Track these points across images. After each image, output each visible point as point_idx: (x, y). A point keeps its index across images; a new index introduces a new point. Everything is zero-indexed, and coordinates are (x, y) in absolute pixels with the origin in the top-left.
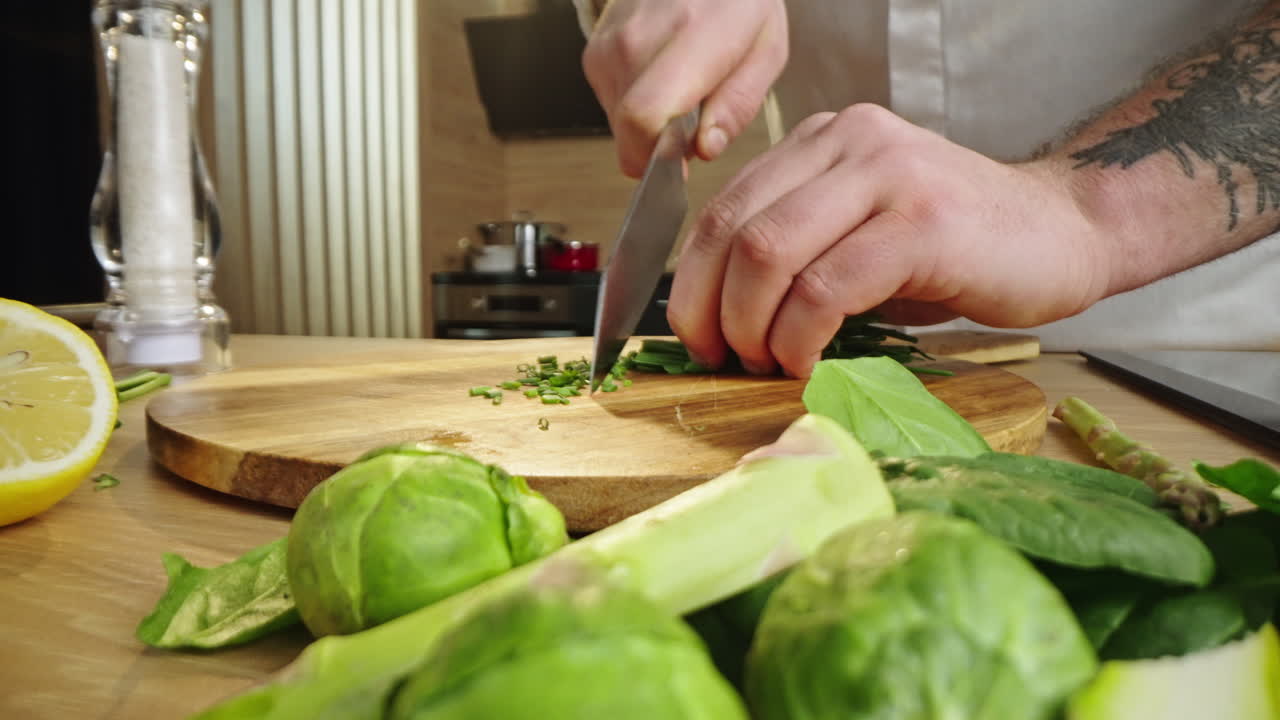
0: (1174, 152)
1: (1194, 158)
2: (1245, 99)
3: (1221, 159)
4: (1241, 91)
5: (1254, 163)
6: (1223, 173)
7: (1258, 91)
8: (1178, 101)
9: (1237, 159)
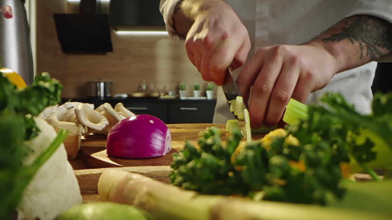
0: (349, 39)
1: (354, 41)
2: (365, 27)
3: (360, 41)
4: (364, 26)
5: (367, 43)
6: (360, 44)
7: (368, 26)
8: (349, 27)
9: (363, 42)
